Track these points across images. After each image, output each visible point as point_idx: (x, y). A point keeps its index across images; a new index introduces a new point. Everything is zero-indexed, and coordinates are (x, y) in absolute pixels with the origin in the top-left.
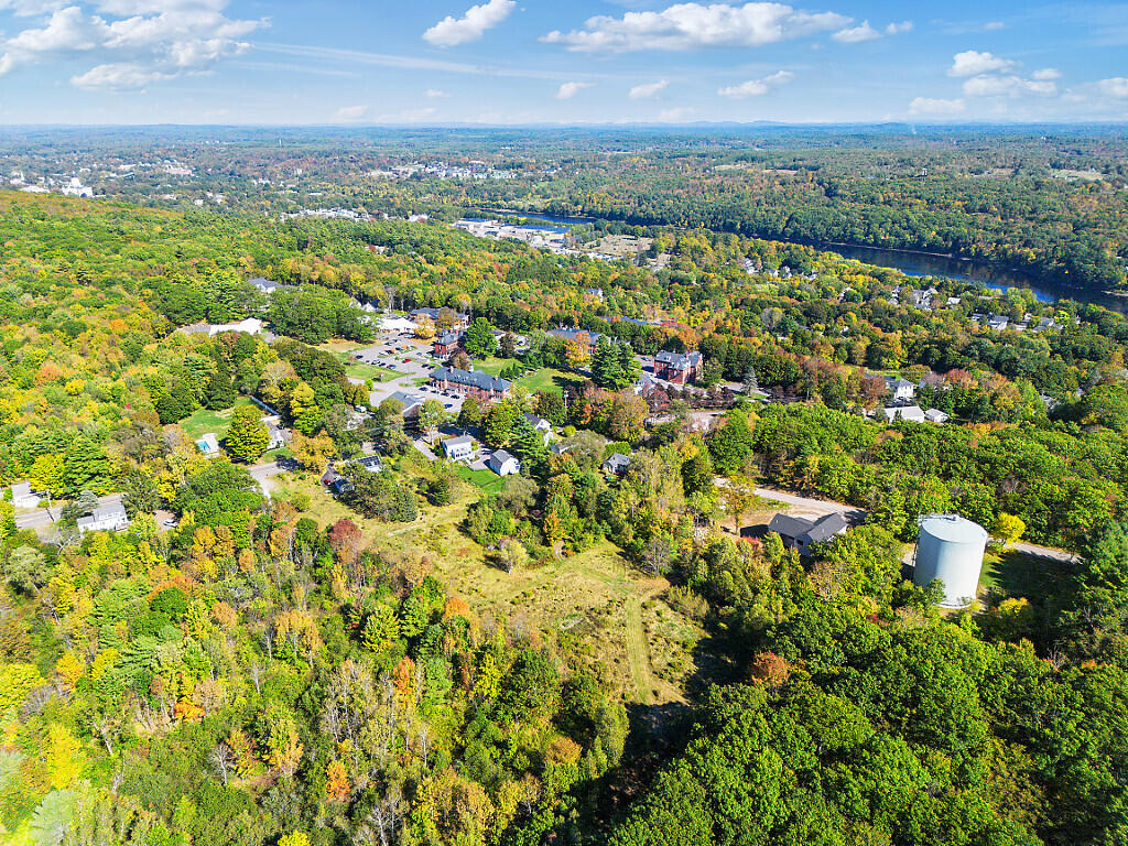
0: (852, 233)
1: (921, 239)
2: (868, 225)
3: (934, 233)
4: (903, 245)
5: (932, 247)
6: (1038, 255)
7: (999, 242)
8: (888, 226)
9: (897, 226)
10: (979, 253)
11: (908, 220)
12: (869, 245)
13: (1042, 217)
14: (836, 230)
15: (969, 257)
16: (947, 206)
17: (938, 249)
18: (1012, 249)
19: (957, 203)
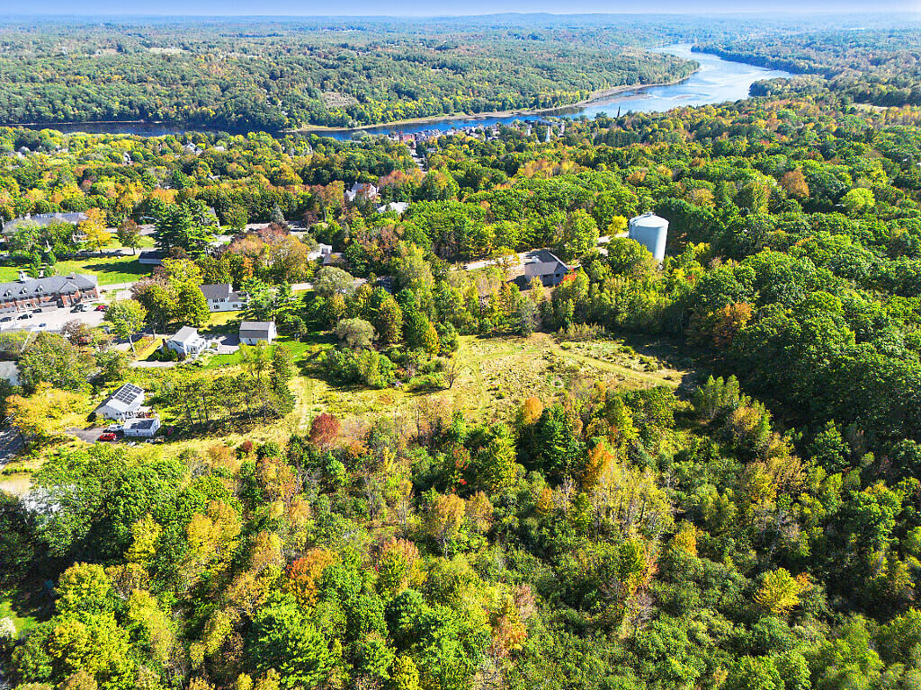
0: (39, 112)
1: (110, 110)
2: (51, 102)
3: (117, 103)
4: (95, 115)
5: (122, 115)
6: (216, 111)
7: (178, 105)
8: (70, 100)
9: (80, 100)
10: (166, 115)
11: (88, 95)
12: (60, 121)
13: (194, 82)
14: (19, 111)
15: (159, 119)
16: (109, 80)
17: (129, 117)
18: (193, 110)
19: (117, 76)
